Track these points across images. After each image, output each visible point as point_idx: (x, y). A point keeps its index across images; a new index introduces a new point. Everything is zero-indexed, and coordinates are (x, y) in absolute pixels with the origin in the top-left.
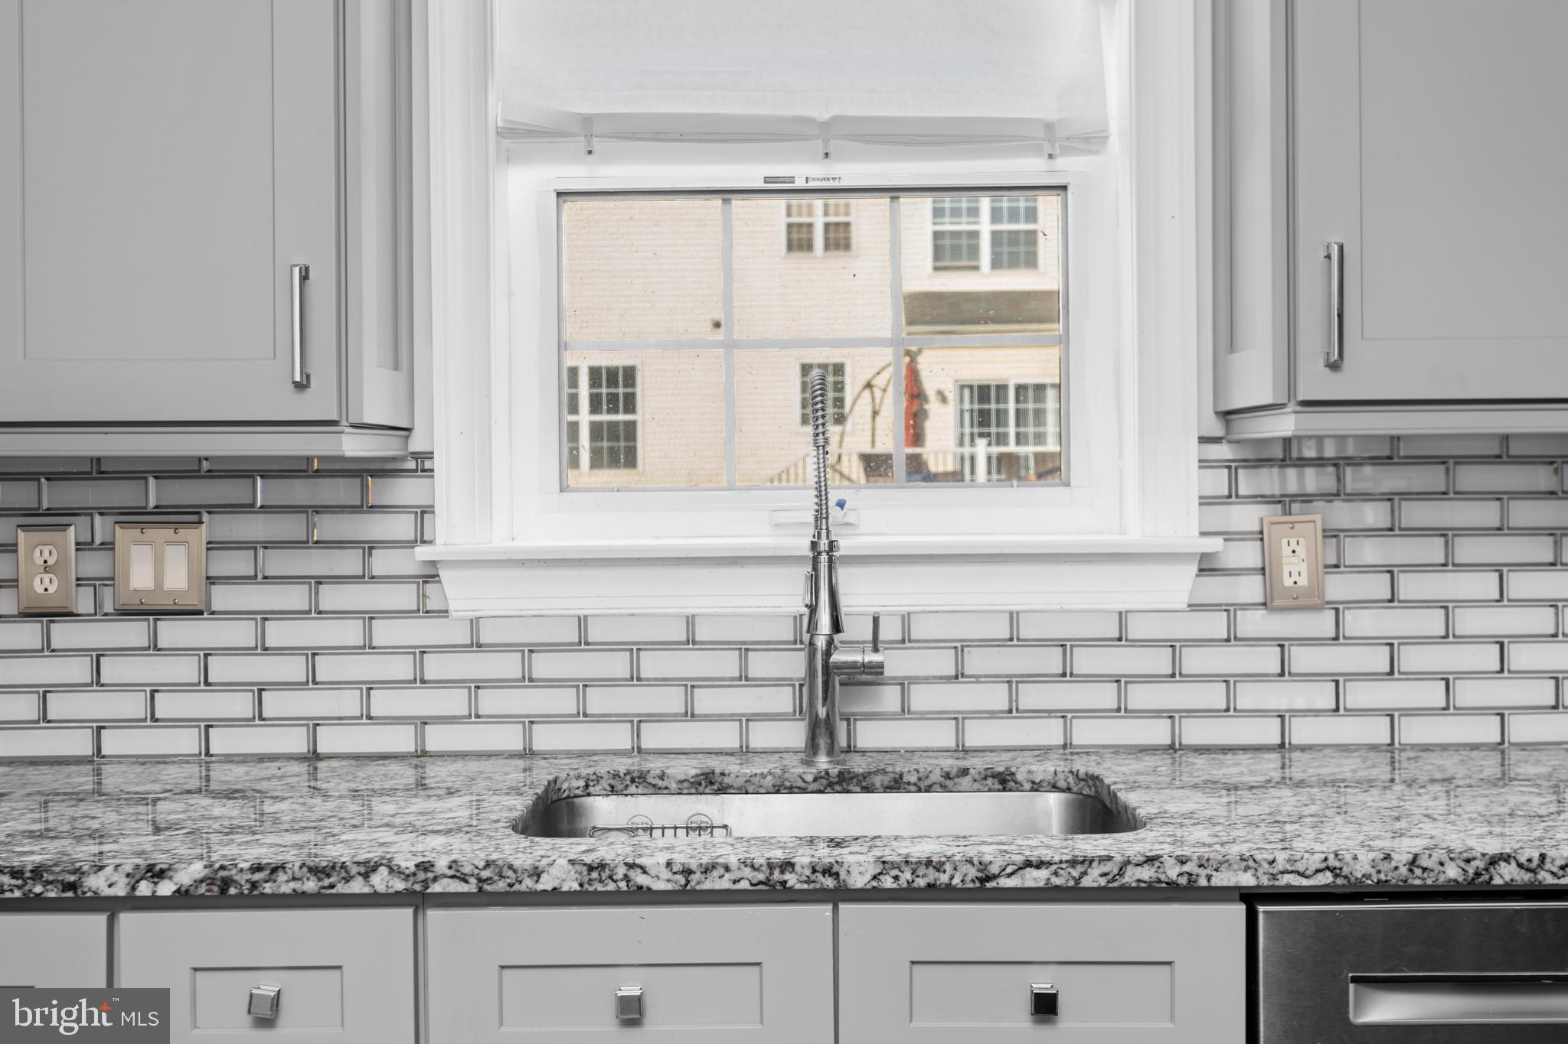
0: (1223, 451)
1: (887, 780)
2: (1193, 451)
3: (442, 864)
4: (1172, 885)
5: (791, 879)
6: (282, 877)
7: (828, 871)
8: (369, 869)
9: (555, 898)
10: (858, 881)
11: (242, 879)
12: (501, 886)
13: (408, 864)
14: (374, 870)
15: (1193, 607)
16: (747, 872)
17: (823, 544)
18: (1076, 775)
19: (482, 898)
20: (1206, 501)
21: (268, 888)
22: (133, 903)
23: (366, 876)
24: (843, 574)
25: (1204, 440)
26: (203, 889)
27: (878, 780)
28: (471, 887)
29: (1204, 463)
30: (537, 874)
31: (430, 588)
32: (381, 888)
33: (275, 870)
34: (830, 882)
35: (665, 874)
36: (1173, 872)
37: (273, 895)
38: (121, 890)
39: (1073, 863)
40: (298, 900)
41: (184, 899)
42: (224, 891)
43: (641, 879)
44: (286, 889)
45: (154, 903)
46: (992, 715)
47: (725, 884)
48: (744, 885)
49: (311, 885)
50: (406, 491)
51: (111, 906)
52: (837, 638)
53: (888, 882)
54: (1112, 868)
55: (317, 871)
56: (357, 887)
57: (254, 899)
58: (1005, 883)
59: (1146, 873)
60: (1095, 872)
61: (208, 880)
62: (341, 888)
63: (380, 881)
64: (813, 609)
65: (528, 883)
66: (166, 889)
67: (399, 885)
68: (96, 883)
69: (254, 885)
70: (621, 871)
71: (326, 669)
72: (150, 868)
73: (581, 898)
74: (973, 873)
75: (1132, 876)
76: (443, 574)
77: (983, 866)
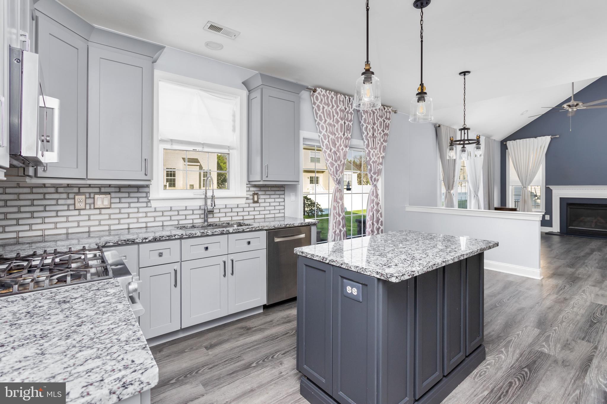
0: (249, 186)
1: (215, 225)
2: (246, 186)
3: (184, 234)
4: (261, 229)
5: (224, 232)
6: (163, 237)
7: (228, 231)
8: (175, 235)
9: (198, 237)
10: (231, 232)
11: (158, 238)
12: (191, 236)
13: (180, 234)
14: (176, 235)
15: (246, 203)
16: (219, 232)
17: (213, 196)
18: (237, 222)
19: (189, 237)
20: (247, 191)
21: (162, 239)
22: (142, 243)
23: (175, 236)
24: (215, 200)
25: (247, 184)
26: (152, 240)
27: (214, 225)
28: (188, 236)
29: (247, 187)
30: (196, 234)
31: (149, 203)
32: (176, 238)
33: (162, 237)
34: (228, 232)
35: (211, 233)
36: (261, 228)
37: (162, 240)
38: (141, 241)
39: (252, 228)
40: (166, 240)
41: (150, 241)
42: (155, 240)
43: (208, 234)
44: (164, 239)
45: (146, 242)
46: (224, 217)
47: (217, 233)
48: (219, 233)
49: (167, 238)
50: (146, 190)
51: (138, 243)
52: (215, 207)
53: (234, 231)
54: (255, 228)
55: (168, 236)
56: (174, 238)
57: (160, 240)
58: (245, 230)
59: (258, 228)
60: (254, 229)
61: (153, 239)
62: (171, 238)
63: (176, 237)
64: (212, 204)
65: (195, 235)
66: (147, 240)
67: (179, 237)
68: (137, 241)
69: (160, 239)
70: (206, 233)
71: (131, 215)
72: (145, 238)
73: (201, 236)
74: (242, 230)
75: (257, 228)
76: (151, 201)
77: (243, 229)
